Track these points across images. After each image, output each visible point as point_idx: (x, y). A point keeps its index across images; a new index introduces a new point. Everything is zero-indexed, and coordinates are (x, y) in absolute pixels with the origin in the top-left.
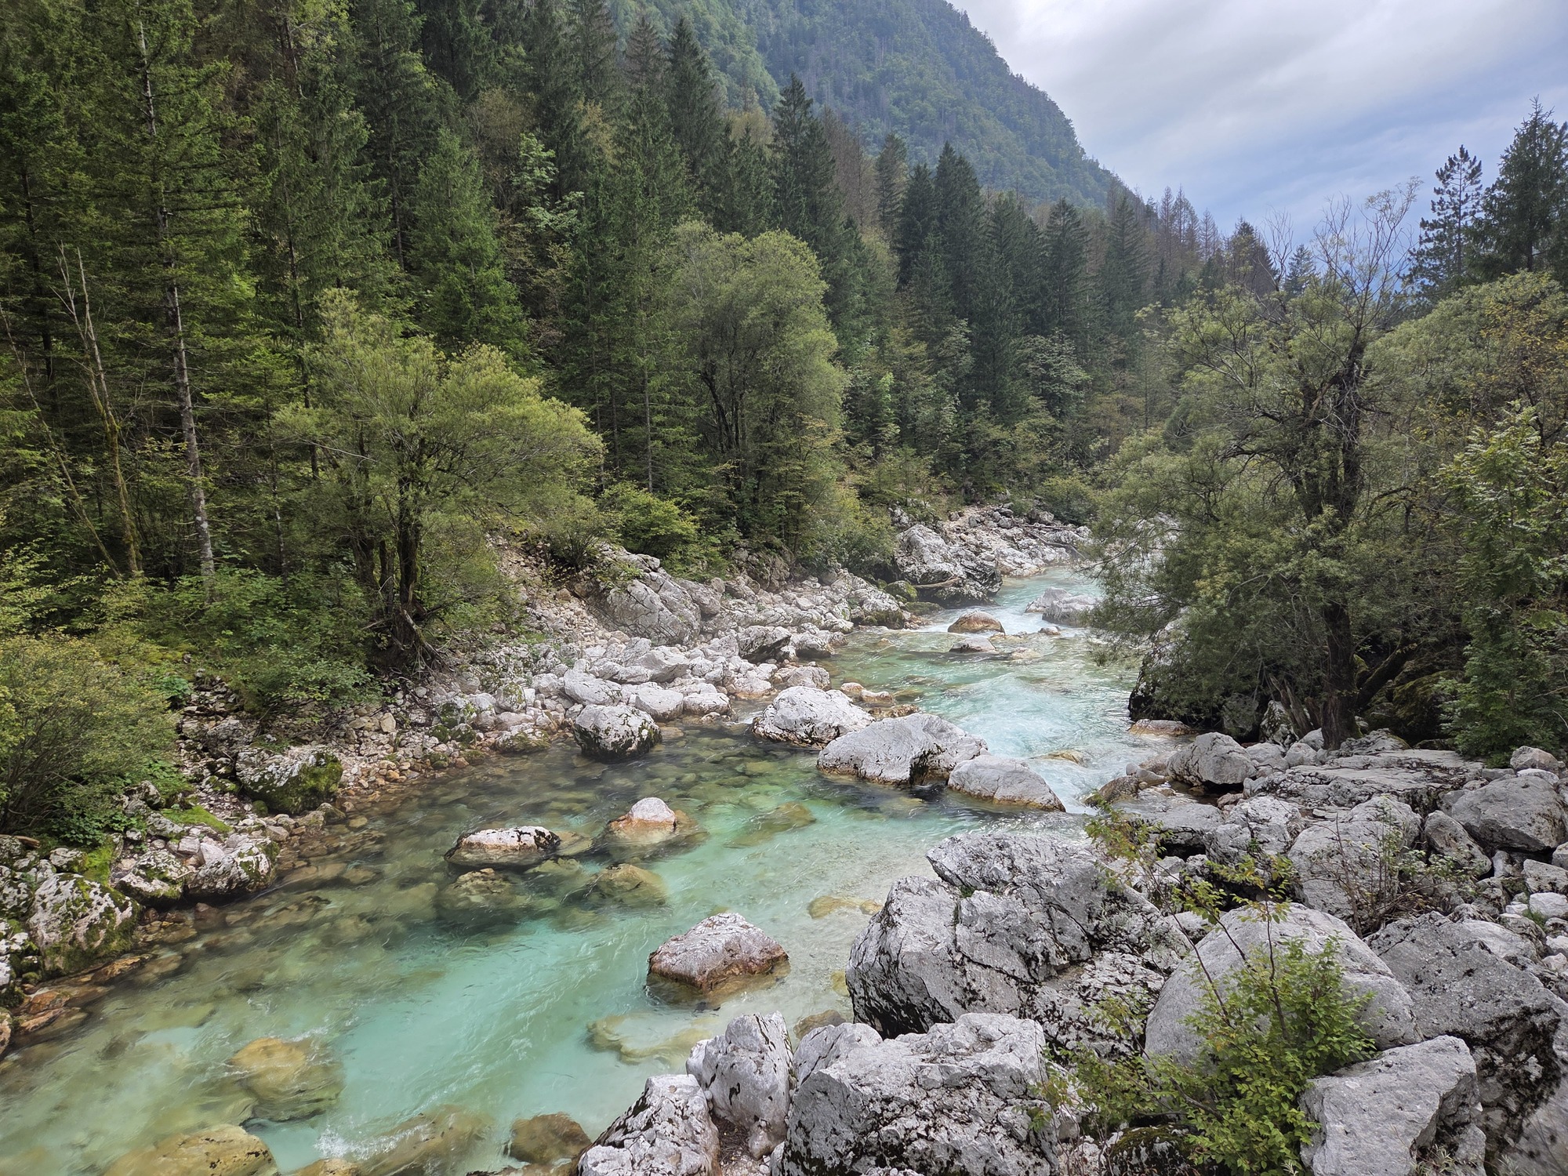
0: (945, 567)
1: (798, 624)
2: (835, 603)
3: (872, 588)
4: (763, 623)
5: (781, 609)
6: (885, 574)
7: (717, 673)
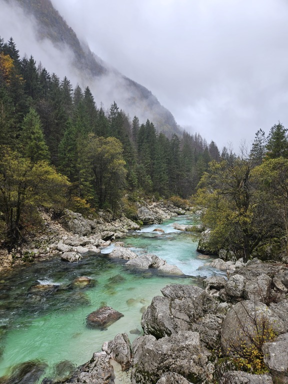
0: (150, 217)
1: (115, 231)
2: (124, 226)
3: (132, 222)
4: (107, 230)
5: (111, 227)
6: (135, 219)
7: (96, 243)
